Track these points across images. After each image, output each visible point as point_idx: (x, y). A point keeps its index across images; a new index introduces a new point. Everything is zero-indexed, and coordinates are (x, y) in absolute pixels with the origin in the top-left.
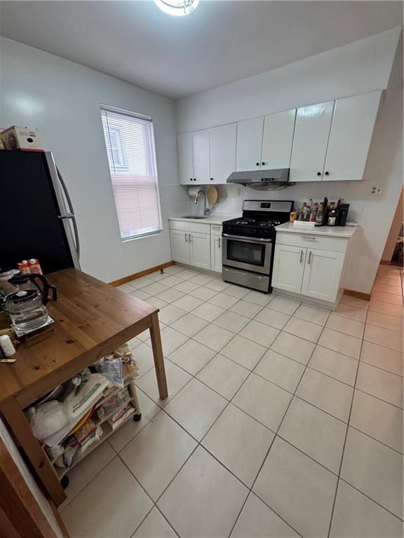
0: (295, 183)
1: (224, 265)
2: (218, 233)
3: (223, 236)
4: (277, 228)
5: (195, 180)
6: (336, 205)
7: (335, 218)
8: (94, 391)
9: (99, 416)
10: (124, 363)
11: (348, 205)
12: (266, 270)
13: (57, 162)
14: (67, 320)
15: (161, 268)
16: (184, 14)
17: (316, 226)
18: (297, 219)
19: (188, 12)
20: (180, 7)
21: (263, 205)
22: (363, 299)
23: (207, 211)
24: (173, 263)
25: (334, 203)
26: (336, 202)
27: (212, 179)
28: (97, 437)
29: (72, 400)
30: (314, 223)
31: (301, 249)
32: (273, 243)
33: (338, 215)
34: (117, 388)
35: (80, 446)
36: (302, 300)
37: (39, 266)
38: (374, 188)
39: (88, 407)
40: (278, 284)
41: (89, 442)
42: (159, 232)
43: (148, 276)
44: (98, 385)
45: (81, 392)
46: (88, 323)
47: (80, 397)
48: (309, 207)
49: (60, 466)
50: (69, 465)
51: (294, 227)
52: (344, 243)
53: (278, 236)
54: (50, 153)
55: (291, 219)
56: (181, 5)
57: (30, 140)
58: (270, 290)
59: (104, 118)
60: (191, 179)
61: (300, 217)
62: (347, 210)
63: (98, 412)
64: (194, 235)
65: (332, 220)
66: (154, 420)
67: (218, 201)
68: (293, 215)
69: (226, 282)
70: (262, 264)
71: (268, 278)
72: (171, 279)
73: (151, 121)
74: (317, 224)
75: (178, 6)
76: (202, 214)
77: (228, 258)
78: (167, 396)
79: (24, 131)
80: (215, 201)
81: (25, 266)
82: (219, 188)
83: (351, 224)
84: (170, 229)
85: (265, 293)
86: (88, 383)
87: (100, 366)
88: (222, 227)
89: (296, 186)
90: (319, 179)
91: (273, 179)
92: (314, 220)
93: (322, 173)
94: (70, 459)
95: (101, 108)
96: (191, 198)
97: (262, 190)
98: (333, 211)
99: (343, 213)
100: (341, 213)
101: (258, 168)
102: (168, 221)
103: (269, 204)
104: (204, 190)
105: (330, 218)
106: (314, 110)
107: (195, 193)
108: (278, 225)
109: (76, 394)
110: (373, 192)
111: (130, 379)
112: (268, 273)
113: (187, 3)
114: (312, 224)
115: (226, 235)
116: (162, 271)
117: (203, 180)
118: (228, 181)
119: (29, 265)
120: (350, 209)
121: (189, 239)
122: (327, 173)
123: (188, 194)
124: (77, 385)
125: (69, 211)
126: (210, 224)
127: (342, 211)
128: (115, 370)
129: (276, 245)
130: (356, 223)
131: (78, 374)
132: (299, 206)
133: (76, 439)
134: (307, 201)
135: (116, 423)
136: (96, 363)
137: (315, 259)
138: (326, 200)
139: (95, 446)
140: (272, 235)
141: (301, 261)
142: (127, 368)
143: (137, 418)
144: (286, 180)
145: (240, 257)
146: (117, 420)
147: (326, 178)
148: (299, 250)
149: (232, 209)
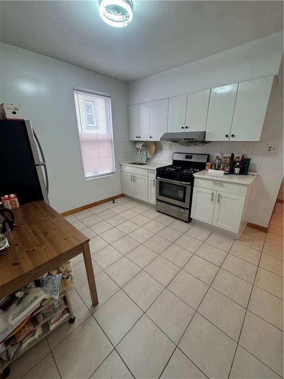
0: (210, 142)
1: (157, 199)
2: (153, 176)
3: (156, 178)
4: (195, 175)
5: (139, 137)
6: (240, 159)
7: (239, 169)
8: (32, 302)
9: (39, 320)
10: (63, 278)
11: (250, 159)
12: (186, 205)
13: (34, 127)
14: (20, 244)
15: (113, 199)
16: (123, 26)
17: (224, 174)
18: (211, 168)
19: (126, 25)
20: (121, 21)
21: (187, 157)
22: (262, 231)
23: (148, 159)
24: (123, 195)
25: (239, 157)
26: (241, 156)
27: (151, 137)
28: (37, 335)
29: (14, 309)
30: (223, 172)
31: (213, 191)
32: (192, 185)
33: (241, 167)
34: (53, 299)
35: (22, 344)
36: (213, 230)
37: (16, 199)
38: (270, 147)
39: (26, 315)
40: (195, 216)
41: (30, 340)
42: (113, 173)
43: (103, 204)
44: (36, 298)
45: (22, 303)
46: (34, 248)
47: (20, 307)
48: (220, 159)
49: (4, 359)
50: (11, 359)
51: (209, 174)
52: (245, 189)
53: (196, 180)
54: (29, 121)
55: (207, 167)
56: (121, 20)
57: (14, 113)
58: (190, 220)
59: (76, 95)
60: (137, 137)
61: (213, 166)
62: (249, 163)
63: (37, 317)
64: (137, 176)
65: (237, 170)
66: (84, 323)
67: (156, 153)
68: (208, 165)
69: (158, 211)
70: (184, 201)
71: (188, 211)
72: (120, 207)
73: (109, 97)
74: (226, 172)
75: (118, 20)
76: (144, 161)
77: (160, 195)
78: (98, 303)
79: (11, 106)
80: (153, 152)
81: (6, 199)
82: (156, 143)
83: (252, 173)
84: (121, 171)
85: (186, 222)
86: (28, 296)
87: (43, 281)
88: (156, 172)
89: (211, 144)
90: (227, 139)
91: (193, 139)
92: (223, 169)
93: (229, 135)
94: (12, 354)
95: (74, 89)
96: (138, 149)
97: (187, 146)
98: (238, 164)
99: (246, 165)
100: (244, 166)
101: (183, 131)
102: (119, 166)
103: (192, 156)
104: (146, 144)
105: (235, 169)
106: (227, 89)
107: (139, 146)
108: (197, 172)
109: (18, 304)
110: (269, 150)
111: (65, 292)
112: (188, 208)
113: (125, 19)
114: (221, 172)
115: (158, 178)
116: (114, 201)
117: (145, 137)
118: (161, 139)
119: (9, 198)
120: (251, 162)
121: (133, 179)
122: (233, 136)
123: (135, 147)
124: (20, 297)
125: (41, 160)
126: (148, 169)
127: (244, 164)
128: (54, 284)
129: (194, 187)
130: (256, 173)
131: (24, 287)
132: (213, 158)
133: (16, 339)
134: (219, 155)
135: (53, 325)
136: (40, 278)
137: (223, 200)
138: (233, 155)
139: (35, 344)
140: (191, 180)
141: (212, 199)
142: (64, 282)
143: (72, 321)
144: (203, 140)
145: (169, 194)
146: (55, 322)
147: (232, 139)
148: (211, 192)
149: (165, 159)
